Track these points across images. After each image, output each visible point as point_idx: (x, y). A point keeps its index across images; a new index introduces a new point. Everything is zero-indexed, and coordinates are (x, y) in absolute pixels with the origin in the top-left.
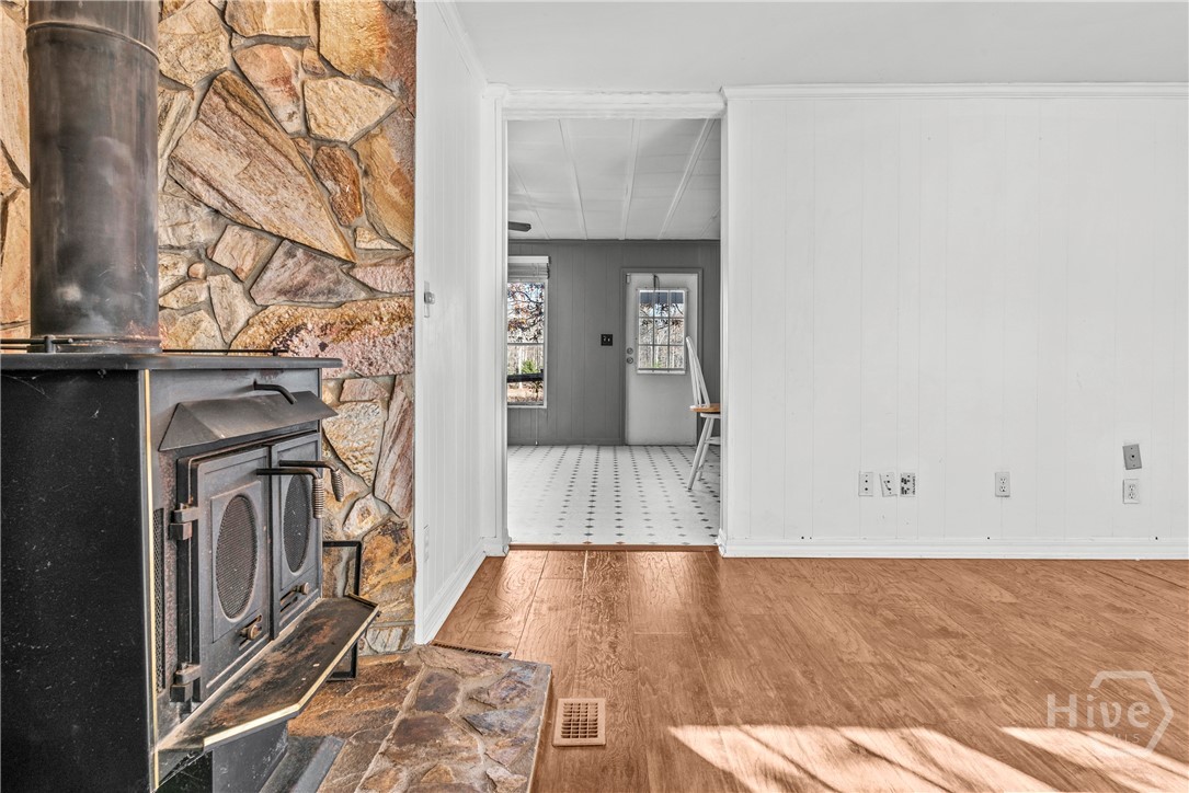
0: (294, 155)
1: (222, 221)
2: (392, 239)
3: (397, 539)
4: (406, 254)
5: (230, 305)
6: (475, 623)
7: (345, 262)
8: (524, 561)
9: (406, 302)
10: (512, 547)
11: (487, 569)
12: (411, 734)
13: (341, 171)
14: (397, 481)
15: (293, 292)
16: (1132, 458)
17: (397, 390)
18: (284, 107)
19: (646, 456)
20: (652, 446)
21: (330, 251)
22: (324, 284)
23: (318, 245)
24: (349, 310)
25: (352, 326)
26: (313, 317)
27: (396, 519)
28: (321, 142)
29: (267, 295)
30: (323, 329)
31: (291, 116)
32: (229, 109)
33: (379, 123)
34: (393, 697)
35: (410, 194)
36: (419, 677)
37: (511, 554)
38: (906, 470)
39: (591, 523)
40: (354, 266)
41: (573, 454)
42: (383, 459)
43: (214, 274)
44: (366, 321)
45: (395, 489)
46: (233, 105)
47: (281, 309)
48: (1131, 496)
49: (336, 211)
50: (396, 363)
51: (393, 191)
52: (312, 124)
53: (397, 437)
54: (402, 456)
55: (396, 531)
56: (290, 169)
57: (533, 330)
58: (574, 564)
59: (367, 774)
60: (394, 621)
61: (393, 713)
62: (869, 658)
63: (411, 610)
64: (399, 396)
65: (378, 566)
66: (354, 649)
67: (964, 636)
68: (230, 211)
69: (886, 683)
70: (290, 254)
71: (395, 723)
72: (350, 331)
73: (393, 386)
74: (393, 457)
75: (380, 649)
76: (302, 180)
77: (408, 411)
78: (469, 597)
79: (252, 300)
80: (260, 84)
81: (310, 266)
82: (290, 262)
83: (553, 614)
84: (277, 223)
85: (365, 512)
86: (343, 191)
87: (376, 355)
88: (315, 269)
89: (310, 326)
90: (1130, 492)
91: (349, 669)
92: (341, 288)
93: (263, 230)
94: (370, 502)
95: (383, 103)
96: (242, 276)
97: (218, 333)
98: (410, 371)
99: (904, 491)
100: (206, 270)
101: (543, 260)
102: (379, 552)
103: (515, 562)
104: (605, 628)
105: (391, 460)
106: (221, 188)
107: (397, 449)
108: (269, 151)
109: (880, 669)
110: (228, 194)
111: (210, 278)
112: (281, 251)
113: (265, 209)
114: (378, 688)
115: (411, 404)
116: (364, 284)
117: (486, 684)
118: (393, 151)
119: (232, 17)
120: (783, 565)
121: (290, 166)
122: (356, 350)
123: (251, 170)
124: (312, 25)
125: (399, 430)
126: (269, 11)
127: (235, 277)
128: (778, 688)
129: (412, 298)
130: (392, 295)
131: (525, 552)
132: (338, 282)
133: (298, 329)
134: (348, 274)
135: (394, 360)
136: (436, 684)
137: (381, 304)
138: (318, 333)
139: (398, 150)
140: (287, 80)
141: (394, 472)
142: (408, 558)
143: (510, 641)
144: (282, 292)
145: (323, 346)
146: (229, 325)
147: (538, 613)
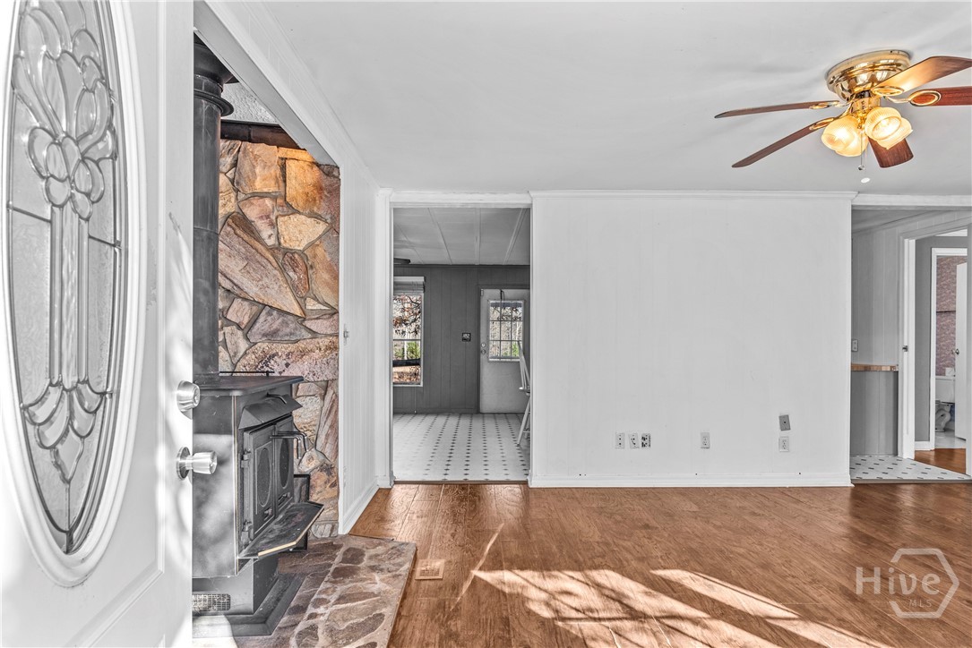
0: (271, 258)
1: (232, 296)
2: (326, 304)
3: (329, 474)
4: (334, 312)
5: (236, 342)
6: (373, 525)
7: (300, 317)
8: (403, 491)
9: (334, 339)
10: (396, 483)
11: (380, 495)
12: (341, 574)
13: (297, 267)
14: (329, 441)
15: (271, 336)
16: (785, 423)
17: (329, 389)
18: (266, 232)
19: (493, 421)
20: (499, 413)
21: (292, 312)
22: (288, 330)
23: (285, 309)
24: (302, 345)
25: (303, 353)
26: (281, 349)
27: (328, 462)
28: (287, 251)
29: (257, 337)
30: (288, 355)
31: (270, 236)
32: (236, 234)
33: (320, 237)
34: (329, 558)
35: (336, 277)
36: (343, 550)
37: (395, 486)
38: (646, 432)
39: (449, 467)
40: (305, 319)
41: (441, 420)
42: (321, 428)
43: (227, 326)
44: (311, 351)
45: (327, 445)
46: (238, 232)
47: (263, 346)
48: (784, 447)
49: (294, 289)
50: (328, 375)
51: (326, 276)
52: (282, 241)
53: (329, 415)
54: (331, 427)
55: (329, 469)
56: (269, 266)
57: (414, 325)
58: (435, 492)
59: (319, 589)
60: (327, 521)
61: (330, 565)
62: (597, 539)
63: (337, 514)
64: (330, 393)
65: (318, 489)
66: (306, 535)
67: (657, 528)
68: (237, 291)
69: (601, 550)
70: (269, 314)
71: (332, 569)
72: (302, 356)
73: (327, 387)
74: (327, 427)
75: (319, 536)
76: (276, 272)
77: (335, 401)
78: (369, 511)
79: (248, 339)
80: (253, 219)
81: (280, 320)
82: (269, 318)
83: (420, 520)
84: (263, 297)
85: (311, 458)
86: (299, 278)
87: (317, 369)
88: (283, 322)
89: (280, 354)
90: (784, 444)
91: (302, 546)
92: (298, 333)
93: (254, 301)
94: (314, 452)
95: (321, 228)
96: (243, 327)
97: (228, 359)
98: (335, 380)
99: (643, 445)
100: (223, 323)
101: (420, 280)
102: (319, 481)
103: (398, 492)
104: (450, 526)
105: (325, 429)
106: (232, 278)
107: (329, 423)
108: (258, 256)
109: (601, 545)
110: (235, 281)
111: (225, 328)
112: (264, 312)
113: (255, 289)
114: (321, 555)
115: (337, 396)
116: (310, 329)
117: (380, 552)
118: (327, 255)
119: (238, 183)
120: (566, 492)
121: (269, 265)
122: (306, 367)
123: (248, 268)
124: (282, 184)
125: (330, 412)
126: (258, 178)
127: (239, 326)
128: (541, 553)
129: (337, 336)
130: (326, 335)
131: (404, 486)
132: (296, 329)
133: (274, 356)
134: (301, 324)
135: (327, 372)
136: (352, 552)
137: (320, 341)
138: (284, 357)
139: (330, 253)
140: (268, 217)
141: (327, 435)
142: (335, 484)
143: (393, 534)
144: (264, 335)
145: (287, 365)
146: (235, 353)
147: (410, 519)
